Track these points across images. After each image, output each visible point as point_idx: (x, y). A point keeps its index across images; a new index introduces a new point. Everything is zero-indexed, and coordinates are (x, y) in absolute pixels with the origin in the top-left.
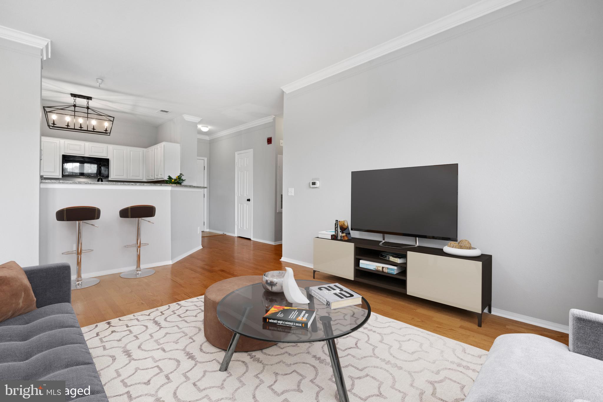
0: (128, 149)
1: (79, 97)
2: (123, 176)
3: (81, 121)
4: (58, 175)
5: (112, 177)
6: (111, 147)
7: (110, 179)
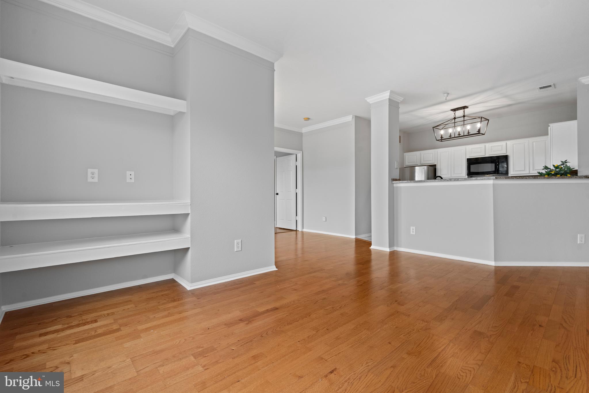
0: (530, 140)
1: (458, 110)
2: (524, 170)
3: (459, 129)
4: (465, 175)
5: (511, 173)
6: (510, 143)
7: (510, 175)
